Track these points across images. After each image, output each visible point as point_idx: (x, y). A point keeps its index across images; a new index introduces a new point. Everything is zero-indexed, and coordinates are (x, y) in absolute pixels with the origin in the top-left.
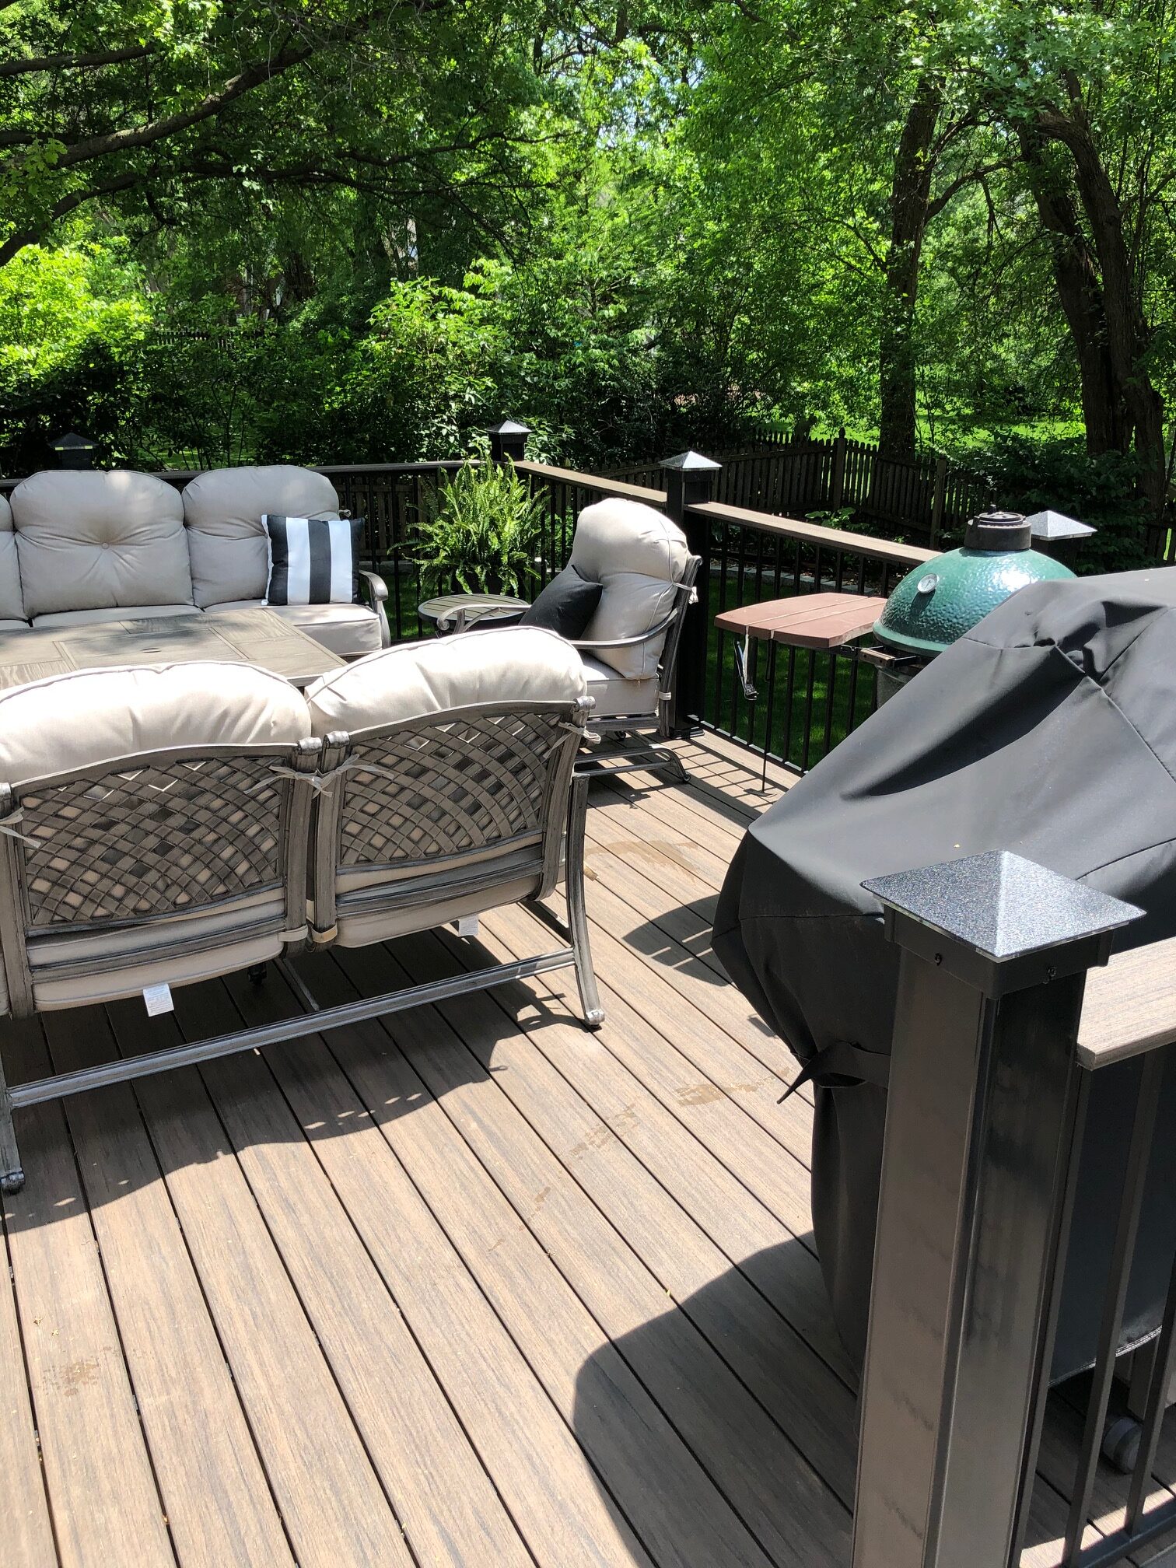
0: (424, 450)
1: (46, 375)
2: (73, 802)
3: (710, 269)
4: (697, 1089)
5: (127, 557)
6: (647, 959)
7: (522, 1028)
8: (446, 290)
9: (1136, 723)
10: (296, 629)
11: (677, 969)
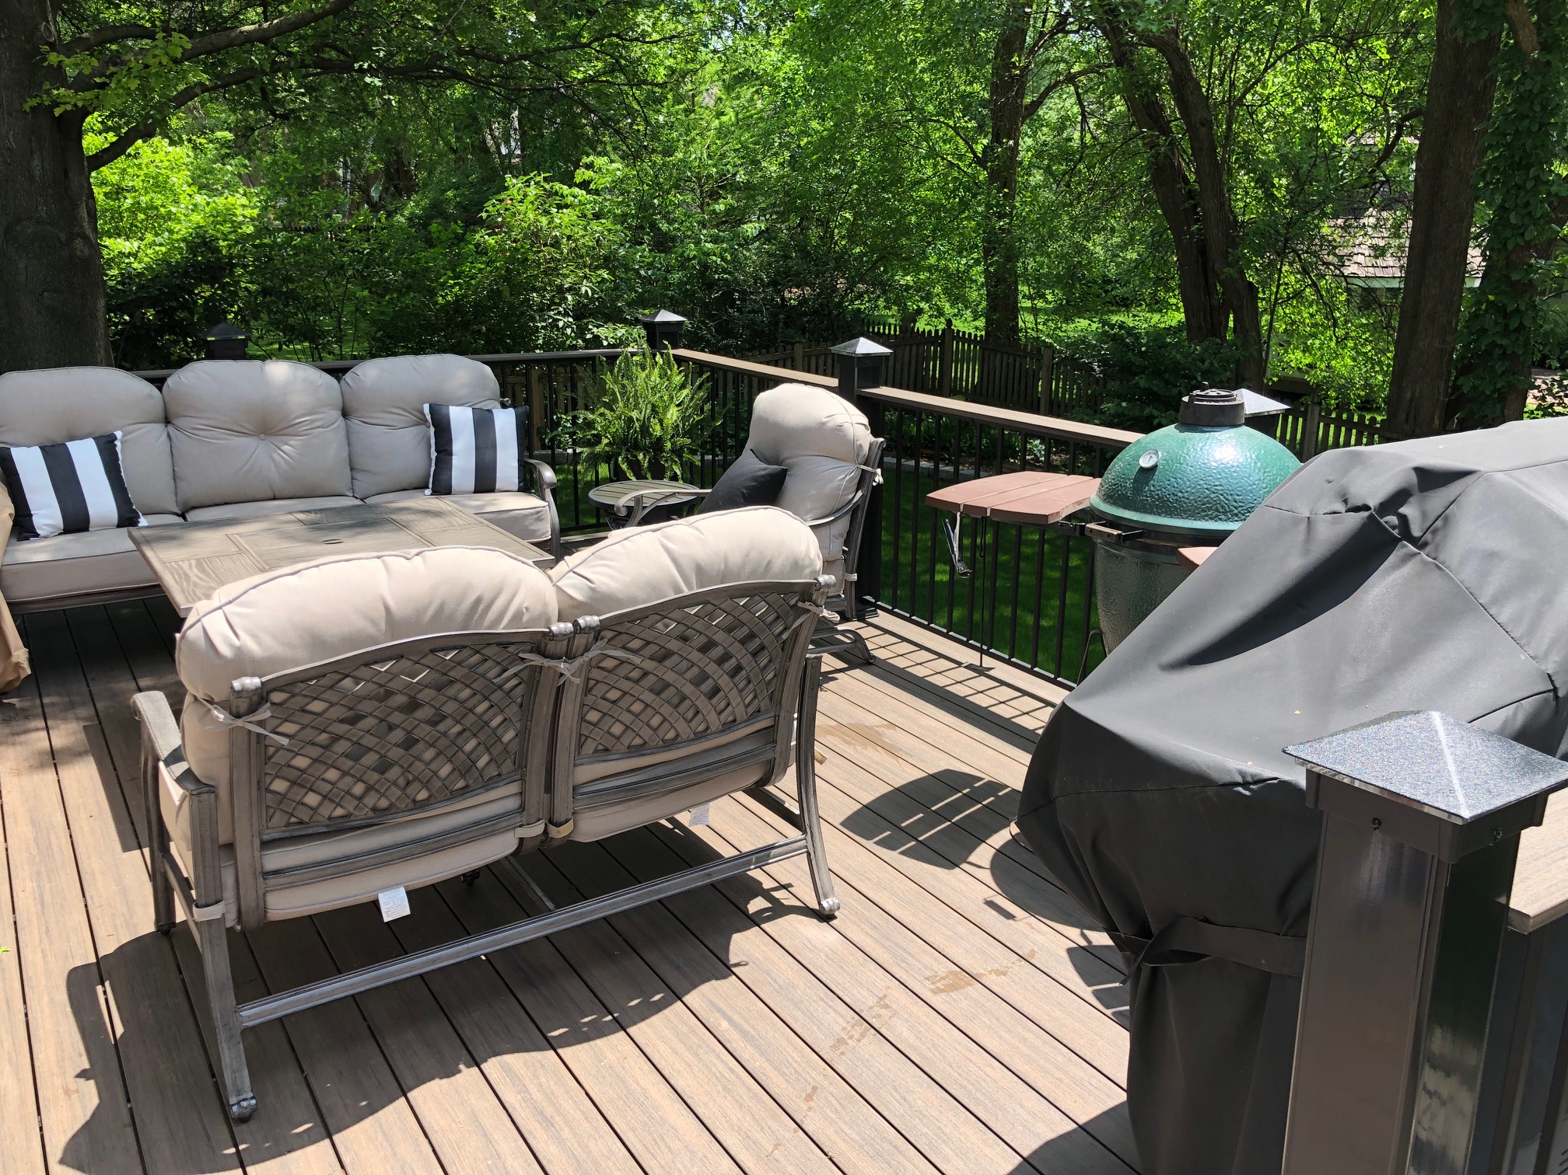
0: (540, 342)
1: (149, 268)
2: (322, 696)
3: (815, 167)
4: (947, 976)
5: (286, 448)
6: (870, 844)
7: (755, 920)
8: (557, 186)
9: (1468, 585)
10: (477, 517)
11: (902, 853)
